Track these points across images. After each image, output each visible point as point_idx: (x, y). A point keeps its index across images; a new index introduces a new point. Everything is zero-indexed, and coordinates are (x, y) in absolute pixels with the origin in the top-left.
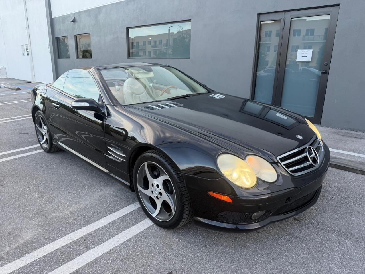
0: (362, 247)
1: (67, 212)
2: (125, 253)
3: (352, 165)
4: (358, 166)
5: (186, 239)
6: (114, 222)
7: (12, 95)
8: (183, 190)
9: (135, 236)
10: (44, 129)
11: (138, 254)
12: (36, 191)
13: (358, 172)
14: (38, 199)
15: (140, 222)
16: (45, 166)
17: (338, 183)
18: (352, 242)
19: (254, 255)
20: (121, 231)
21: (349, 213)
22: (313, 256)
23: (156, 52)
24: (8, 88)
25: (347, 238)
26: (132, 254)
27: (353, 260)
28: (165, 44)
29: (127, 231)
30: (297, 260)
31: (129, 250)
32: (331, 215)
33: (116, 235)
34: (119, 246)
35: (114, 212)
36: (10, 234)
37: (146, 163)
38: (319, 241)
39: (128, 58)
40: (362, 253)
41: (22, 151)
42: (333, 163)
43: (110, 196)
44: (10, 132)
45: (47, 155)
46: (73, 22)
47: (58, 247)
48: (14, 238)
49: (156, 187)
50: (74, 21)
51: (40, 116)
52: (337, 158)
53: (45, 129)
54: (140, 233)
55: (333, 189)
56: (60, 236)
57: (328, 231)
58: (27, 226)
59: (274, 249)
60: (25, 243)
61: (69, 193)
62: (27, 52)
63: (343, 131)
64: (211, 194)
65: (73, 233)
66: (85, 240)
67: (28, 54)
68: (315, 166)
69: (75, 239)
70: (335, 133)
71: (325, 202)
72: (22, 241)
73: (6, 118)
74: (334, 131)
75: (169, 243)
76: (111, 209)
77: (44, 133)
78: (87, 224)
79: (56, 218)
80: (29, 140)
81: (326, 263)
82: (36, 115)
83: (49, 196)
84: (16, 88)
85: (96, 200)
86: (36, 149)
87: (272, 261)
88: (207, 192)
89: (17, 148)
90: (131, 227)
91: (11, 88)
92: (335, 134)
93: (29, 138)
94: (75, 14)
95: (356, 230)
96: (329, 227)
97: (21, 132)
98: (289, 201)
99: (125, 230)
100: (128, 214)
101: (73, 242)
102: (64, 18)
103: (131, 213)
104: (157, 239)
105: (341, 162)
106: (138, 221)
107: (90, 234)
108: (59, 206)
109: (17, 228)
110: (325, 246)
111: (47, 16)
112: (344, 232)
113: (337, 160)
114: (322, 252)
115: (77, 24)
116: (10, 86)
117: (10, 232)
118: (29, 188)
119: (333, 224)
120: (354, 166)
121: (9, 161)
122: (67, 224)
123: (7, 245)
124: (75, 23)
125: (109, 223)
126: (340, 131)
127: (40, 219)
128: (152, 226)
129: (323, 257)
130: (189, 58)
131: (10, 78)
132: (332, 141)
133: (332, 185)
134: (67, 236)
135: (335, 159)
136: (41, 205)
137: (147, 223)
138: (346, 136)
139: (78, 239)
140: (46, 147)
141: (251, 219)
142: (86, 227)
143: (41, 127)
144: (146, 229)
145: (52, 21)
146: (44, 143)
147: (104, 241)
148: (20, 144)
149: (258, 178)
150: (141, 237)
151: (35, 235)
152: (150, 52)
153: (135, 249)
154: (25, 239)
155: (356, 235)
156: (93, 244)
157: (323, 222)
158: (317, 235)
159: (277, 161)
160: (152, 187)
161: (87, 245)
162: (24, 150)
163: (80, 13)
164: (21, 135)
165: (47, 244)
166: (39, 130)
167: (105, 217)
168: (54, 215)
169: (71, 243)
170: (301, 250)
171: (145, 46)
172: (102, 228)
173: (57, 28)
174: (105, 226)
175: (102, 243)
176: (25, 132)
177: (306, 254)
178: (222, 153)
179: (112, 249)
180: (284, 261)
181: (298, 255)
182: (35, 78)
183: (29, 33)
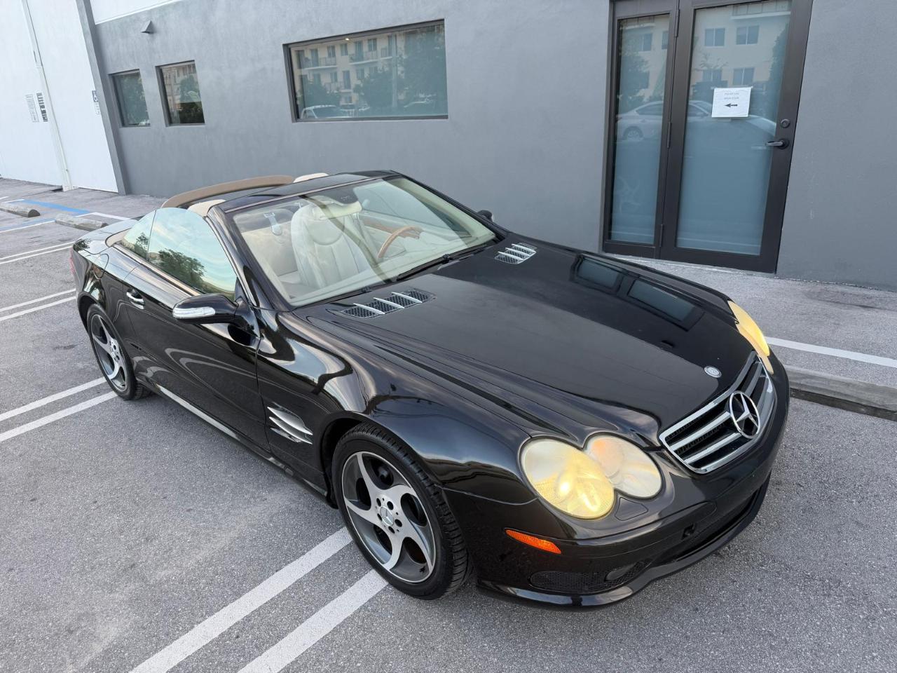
0: (861, 616)
1: (191, 564)
2: (331, 666)
3: (848, 392)
4: (861, 396)
5: (462, 620)
6: (299, 584)
7: (21, 231)
8: (448, 522)
9: (349, 618)
10: (112, 346)
11: (359, 665)
12: (114, 511)
13: (863, 410)
14: (121, 533)
15: (357, 580)
16: (125, 440)
17: (813, 442)
18: (841, 604)
19: (616, 652)
20: (317, 608)
21: (837, 526)
22: (749, 648)
23: (363, 71)
24: (9, 211)
25: (829, 595)
26: (344, 667)
27: (840, 652)
28: (385, 49)
29: (329, 606)
30: (713, 660)
31: (338, 656)
32: (793, 535)
33: (307, 618)
34: (314, 648)
35: (296, 557)
36: (71, 632)
37: (359, 455)
38: (764, 608)
39: (293, 122)
40: (862, 632)
41: (67, 398)
42: (803, 389)
43: (283, 513)
44: (31, 346)
45: (127, 407)
46: (147, 34)
47: (181, 658)
48: (79, 641)
49: (388, 509)
50: (151, 30)
51: (99, 316)
52: (812, 377)
53: (115, 347)
54: (360, 610)
55: (802, 463)
56: (181, 628)
57: (787, 577)
58: (104, 607)
59: (662, 633)
60: (106, 652)
61: (189, 510)
62: (44, 112)
63: (830, 287)
64: (510, 532)
65: (209, 620)
66: (238, 637)
67: (45, 119)
68: (751, 440)
69: (216, 635)
70: (810, 295)
71: (781, 499)
72: (98, 648)
73: (15, 303)
74: (810, 291)
75: (426, 632)
76: (289, 550)
77: (113, 355)
78: (238, 595)
79: (167, 581)
80: (80, 365)
81: (777, 664)
82: (90, 314)
83: (145, 522)
84: (28, 210)
85: (253, 526)
86: (98, 391)
87: (658, 666)
88: (502, 529)
89: (54, 392)
90: (339, 594)
91: (16, 211)
92: (812, 298)
93: (79, 360)
94: (150, 12)
95: (850, 573)
96: (787, 567)
97: (57, 344)
98: (692, 532)
99: (325, 604)
100: (329, 560)
101: (211, 642)
102: (125, 24)
103: (335, 557)
104: (399, 623)
105: (822, 387)
106: (352, 579)
107: (248, 618)
108: (171, 549)
109: (84, 615)
110: (779, 620)
111: (82, 19)
112: (822, 580)
113: (813, 381)
114: (771, 635)
115: (158, 38)
116: (12, 207)
117: (70, 625)
118: (96, 502)
119: (798, 558)
120: (853, 397)
121: (40, 429)
122: (193, 595)
123: (69, 661)
124: (155, 35)
125: (288, 589)
126: (823, 287)
127: (132, 587)
128: (384, 590)
129: (771, 647)
130: (446, 117)
131: (10, 177)
132: (804, 322)
133: (799, 448)
134: (198, 628)
135: (808, 380)
136: (130, 548)
137: (372, 584)
138: (837, 303)
139: (222, 635)
140: (121, 387)
141: (605, 580)
142: (237, 601)
143: (105, 340)
144: (372, 598)
145: (95, 34)
146: (114, 379)
147: (280, 637)
148: (60, 379)
149: (617, 491)
150: (363, 622)
151: (127, 631)
152: (347, 74)
153: (352, 651)
154: (105, 642)
155: (849, 586)
156: (256, 647)
157: (776, 554)
158: (760, 590)
159: (659, 445)
160: (378, 506)
161: (244, 649)
162: (71, 396)
163: (163, 9)
164: (58, 351)
165: (156, 651)
166: (101, 347)
167: (277, 571)
168: (162, 574)
169: (207, 645)
170: (723, 632)
171: (333, 59)
172: (273, 603)
173: (110, 50)
174: (279, 596)
175: (276, 642)
176: (66, 343)
177: (733, 643)
178: (533, 439)
179: (300, 657)
180: (683, 665)
181: (716, 647)
182: (69, 175)
183: (42, 65)
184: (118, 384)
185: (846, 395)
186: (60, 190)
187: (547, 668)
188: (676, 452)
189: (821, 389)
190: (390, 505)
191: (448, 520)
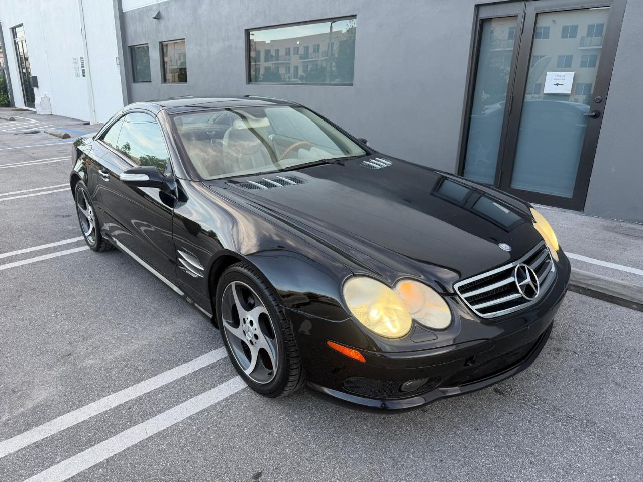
0: (608, 449)
1: (110, 358)
2: (191, 435)
3: (624, 293)
4: (633, 296)
5: (296, 416)
6: (183, 379)
7: (56, 145)
8: (288, 334)
9: (213, 405)
10: (89, 212)
11: (212, 437)
12: (66, 319)
13: (635, 306)
14: (68, 333)
15: (225, 381)
16: (87, 276)
17: (591, 325)
18: (593, 438)
19: (408, 451)
20: (192, 397)
21: (600, 384)
22: (514, 461)
23: (307, 66)
24: (51, 134)
25: (585, 431)
26: (201, 438)
27: (586, 472)
29: (201, 396)
30: (483, 466)
31: (198, 430)
32: (563, 387)
33: (182, 402)
34: (183, 422)
35: (185, 361)
36: (14, 392)
37: (233, 284)
38: (531, 434)
39: (247, 84)
40: (607, 460)
41: (56, 246)
42: (589, 288)
43: (185, 332)
44: (41, 213)
45: (95, 255)
46: (156, 20)
47: (85, 418)
48: (18, 398)
49: (250, 326)
50: (158, 17)
51: (82, 189)
52: (598, 279)
53: (91, 212)
54: (222, 401)
55: (580, 338)
56: (91, 399)
57: (553, 415)
58: (42, 378)
59: (446, 442)
60: (35, 407)
61: (118, 324)
62: (83, 71)
63: (624, 225)
64: (332, 345)
65: (113, 395)
66: (129, 409)
67: (84, 75)
68: (529, 301)
69: (114, 405)
70: (607, 229)
71: (559, 361)
72: (30, 405)
73: (38, 187)
74: (607, 226)
75: (267, 421)
76: (182, 356)
77: (89, 218)
78: (138, 381)
79: (91, 367)
80: (70, 228)
81: (534, 475)
82: (78, 187)
83: (86, 328)
84: (63, 134)
85: (161, 339)
86: (78, 244)
87: (439, 465)
88: (325, 340)
89: (48, 242)
90: (210, 389)
91: (55, 133)
92: (609, 231)
93: (70, 225)
94: (159, 4)
95: (604, 417)
96: (555, 408)
97: (58, 213)
98: (473, 362)
99: (198, 395)
100: (208, 366)
101: (110, 410)
102: (141, 13)
103: (213, 365)
104: (249, 413)
105: (604, 287)
106: (222, 379)
107: (140, 398)
108: (99, 347)
109: (26, 382)
110: (541, 444)
111: (114, 8)
112: (581, 420)
113: (598, 282)
114: (533, 454)
115: (163, 22)
116: (51, 130)
117: (15, 388)
118: (56, 312)
119: (565, 403)
120: (627, 296)
121: (32, 264)
122: (106, 378)
123: (7, 410)
124: (161, 20)
125: (174, 381)
126: (618, 224)
127: (65, 368)
128: (244, 390)
129: (531, 462)
130: (352, 85)
131: (57, 114)
132: (599, 245)
133: (580, 328)
134: (102, 400)
135: (594, 281)
136: (71, 344)
137: (237, 384)
138: (628, 235)
139: (118, 406)
140: (92, 241)
141: (400, 391)
142: (135, 385)
143: (85, 208)
144: (233, 394)
145: (122, 18)
146: (89, 236)
147: (160, 412)
148: (55, 235)
149: (414, 321)
150: (222, 409)
151: (53, 396)
152: (296, 68)
153: (209, 428)
154: (36, 401)
155: (602, 426)
156: (141, 416)
157: (547, 397)
158: (530, 421)
160: (243, 324)
161: (132, 416)
162: (59, 246)
163: (168, 3)
164: (58, 218)
165: (69, 411)
166: (83, 213)
167: (169, 369)
168: (88, 362)
169: (106, 411)
170: (495, 447)
172: (161, 390)
173: (131, 29)
174: (167, 385)
175: (156, 415)
176: (65, 214)
177: (501, 456)
178: (354, 275)
179: (170, 427)
180: (459, 467)
181: (487, 457)
182: (95, 115)
183: (86, 38)
184: (90, 239)
185: (622, 294)
186: (88, 124)
187: (352, 456)
188: (466, 298)
189: (602, 289)
190: (251, 323)
191: (288, 332)
